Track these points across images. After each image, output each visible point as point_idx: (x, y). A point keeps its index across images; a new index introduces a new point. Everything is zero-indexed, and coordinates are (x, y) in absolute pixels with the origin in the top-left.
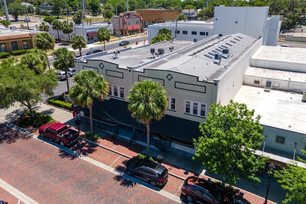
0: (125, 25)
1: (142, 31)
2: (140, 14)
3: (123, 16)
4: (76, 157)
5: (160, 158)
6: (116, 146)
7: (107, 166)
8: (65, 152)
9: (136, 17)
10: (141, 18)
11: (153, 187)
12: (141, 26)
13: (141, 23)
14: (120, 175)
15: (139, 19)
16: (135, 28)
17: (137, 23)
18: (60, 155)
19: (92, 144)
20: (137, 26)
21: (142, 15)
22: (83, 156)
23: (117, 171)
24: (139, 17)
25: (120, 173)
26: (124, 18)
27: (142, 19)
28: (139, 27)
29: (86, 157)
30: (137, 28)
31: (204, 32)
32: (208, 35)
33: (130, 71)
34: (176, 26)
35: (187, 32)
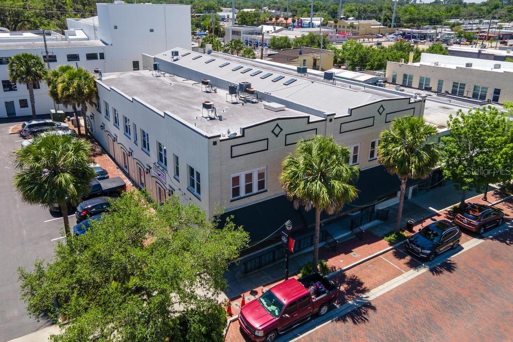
14: (428, 268)
22: (368, 294)
25: (424, 267)
29: (373, 292)
31: (95, 54)
32: (104, 59)
33: (331, 120)
34: (46, 46)
35: (55, 57)
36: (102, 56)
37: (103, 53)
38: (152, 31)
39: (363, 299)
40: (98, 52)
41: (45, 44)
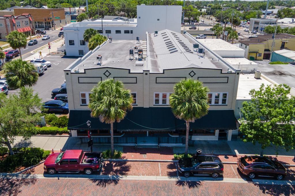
0: (14, 27)
1: (34, 33)
2: (28, 14)
3: (11, 17)
4: (118, 180)
5: (200, 152)
6: (145, 155)
7: (158, 177)
8: (99, 180)
9: (24, 17)
10: (30, 18)
11: (215, 179)
12: (32, 28)
13: (31, 24)
14: (178, 180)
15: (27, 20)
16: (26, 31)
17: (27, 24)
18: (98, 184)
19: (119, 162)
20: (27, 28)
21: (30, 15)
22: (124, 176)
23: (172, 178)
24: (28, 17)
25: (177, 178)
26: (11, 19)
27: (31, 20)
28: (30, 30)
29: (128, 176)
30: (28, 30)
31: (128, 30)
32: (132, 33)
33: (146, 74)
34: (102, 26)
35: (110, 31)
36: (132, 32)
37: (132, 31)
38: (158, 20)
39: (118, 177)
40: (130, 30)
41: (102, 24)
